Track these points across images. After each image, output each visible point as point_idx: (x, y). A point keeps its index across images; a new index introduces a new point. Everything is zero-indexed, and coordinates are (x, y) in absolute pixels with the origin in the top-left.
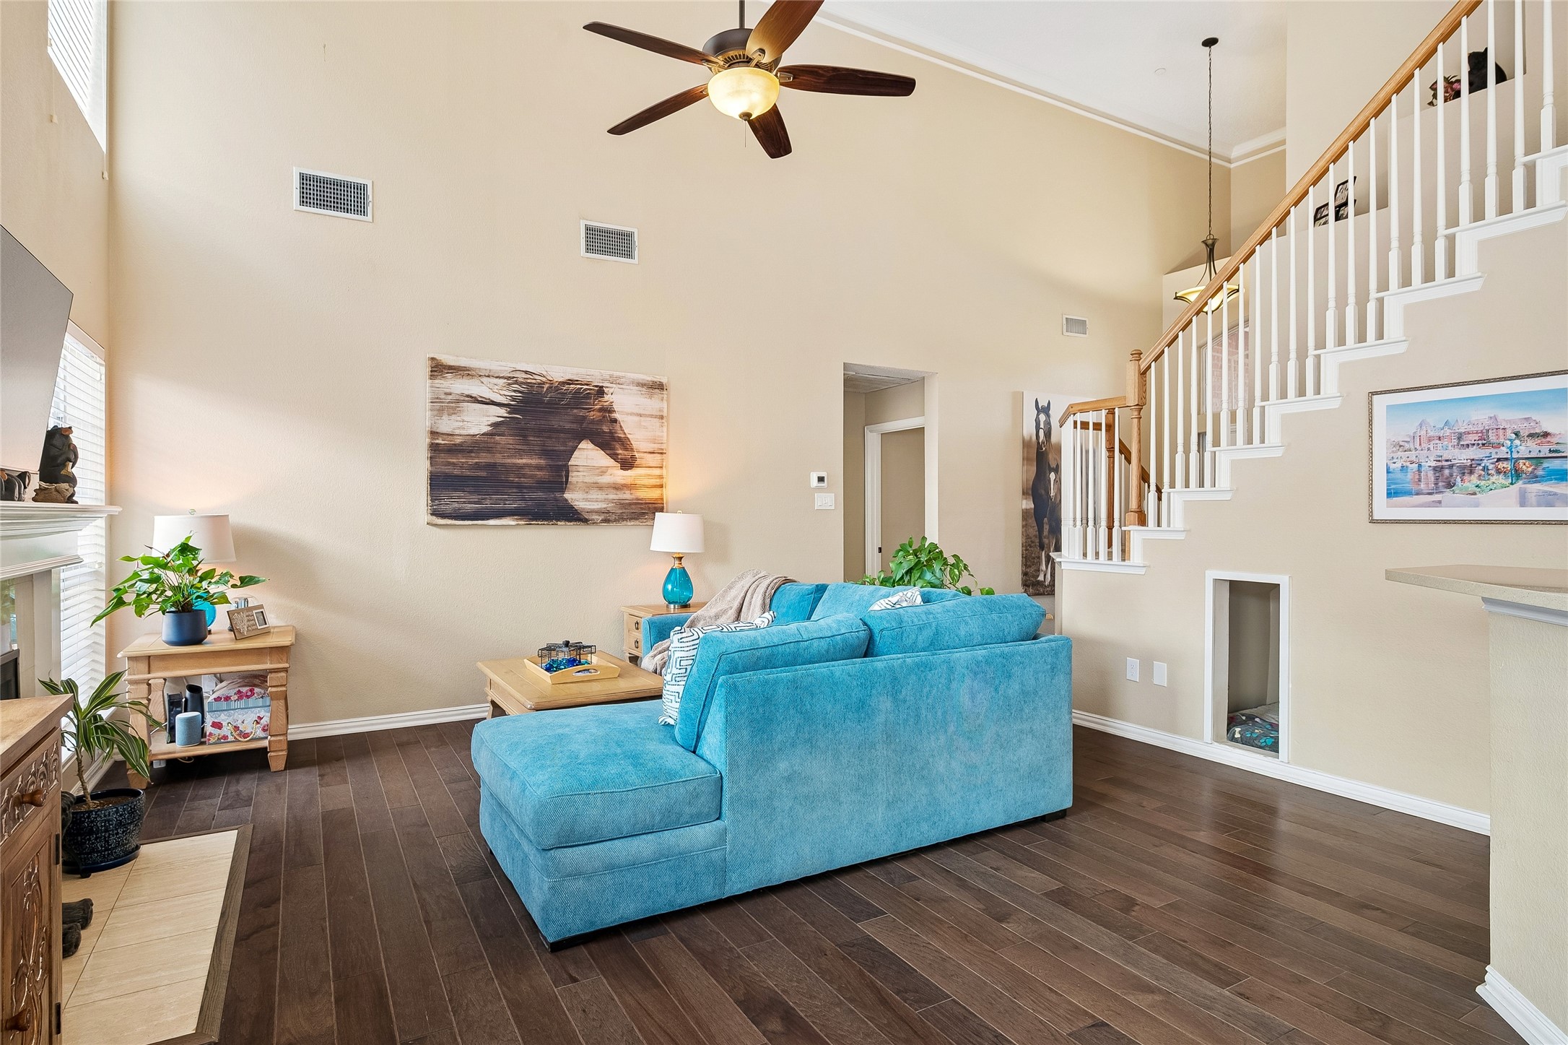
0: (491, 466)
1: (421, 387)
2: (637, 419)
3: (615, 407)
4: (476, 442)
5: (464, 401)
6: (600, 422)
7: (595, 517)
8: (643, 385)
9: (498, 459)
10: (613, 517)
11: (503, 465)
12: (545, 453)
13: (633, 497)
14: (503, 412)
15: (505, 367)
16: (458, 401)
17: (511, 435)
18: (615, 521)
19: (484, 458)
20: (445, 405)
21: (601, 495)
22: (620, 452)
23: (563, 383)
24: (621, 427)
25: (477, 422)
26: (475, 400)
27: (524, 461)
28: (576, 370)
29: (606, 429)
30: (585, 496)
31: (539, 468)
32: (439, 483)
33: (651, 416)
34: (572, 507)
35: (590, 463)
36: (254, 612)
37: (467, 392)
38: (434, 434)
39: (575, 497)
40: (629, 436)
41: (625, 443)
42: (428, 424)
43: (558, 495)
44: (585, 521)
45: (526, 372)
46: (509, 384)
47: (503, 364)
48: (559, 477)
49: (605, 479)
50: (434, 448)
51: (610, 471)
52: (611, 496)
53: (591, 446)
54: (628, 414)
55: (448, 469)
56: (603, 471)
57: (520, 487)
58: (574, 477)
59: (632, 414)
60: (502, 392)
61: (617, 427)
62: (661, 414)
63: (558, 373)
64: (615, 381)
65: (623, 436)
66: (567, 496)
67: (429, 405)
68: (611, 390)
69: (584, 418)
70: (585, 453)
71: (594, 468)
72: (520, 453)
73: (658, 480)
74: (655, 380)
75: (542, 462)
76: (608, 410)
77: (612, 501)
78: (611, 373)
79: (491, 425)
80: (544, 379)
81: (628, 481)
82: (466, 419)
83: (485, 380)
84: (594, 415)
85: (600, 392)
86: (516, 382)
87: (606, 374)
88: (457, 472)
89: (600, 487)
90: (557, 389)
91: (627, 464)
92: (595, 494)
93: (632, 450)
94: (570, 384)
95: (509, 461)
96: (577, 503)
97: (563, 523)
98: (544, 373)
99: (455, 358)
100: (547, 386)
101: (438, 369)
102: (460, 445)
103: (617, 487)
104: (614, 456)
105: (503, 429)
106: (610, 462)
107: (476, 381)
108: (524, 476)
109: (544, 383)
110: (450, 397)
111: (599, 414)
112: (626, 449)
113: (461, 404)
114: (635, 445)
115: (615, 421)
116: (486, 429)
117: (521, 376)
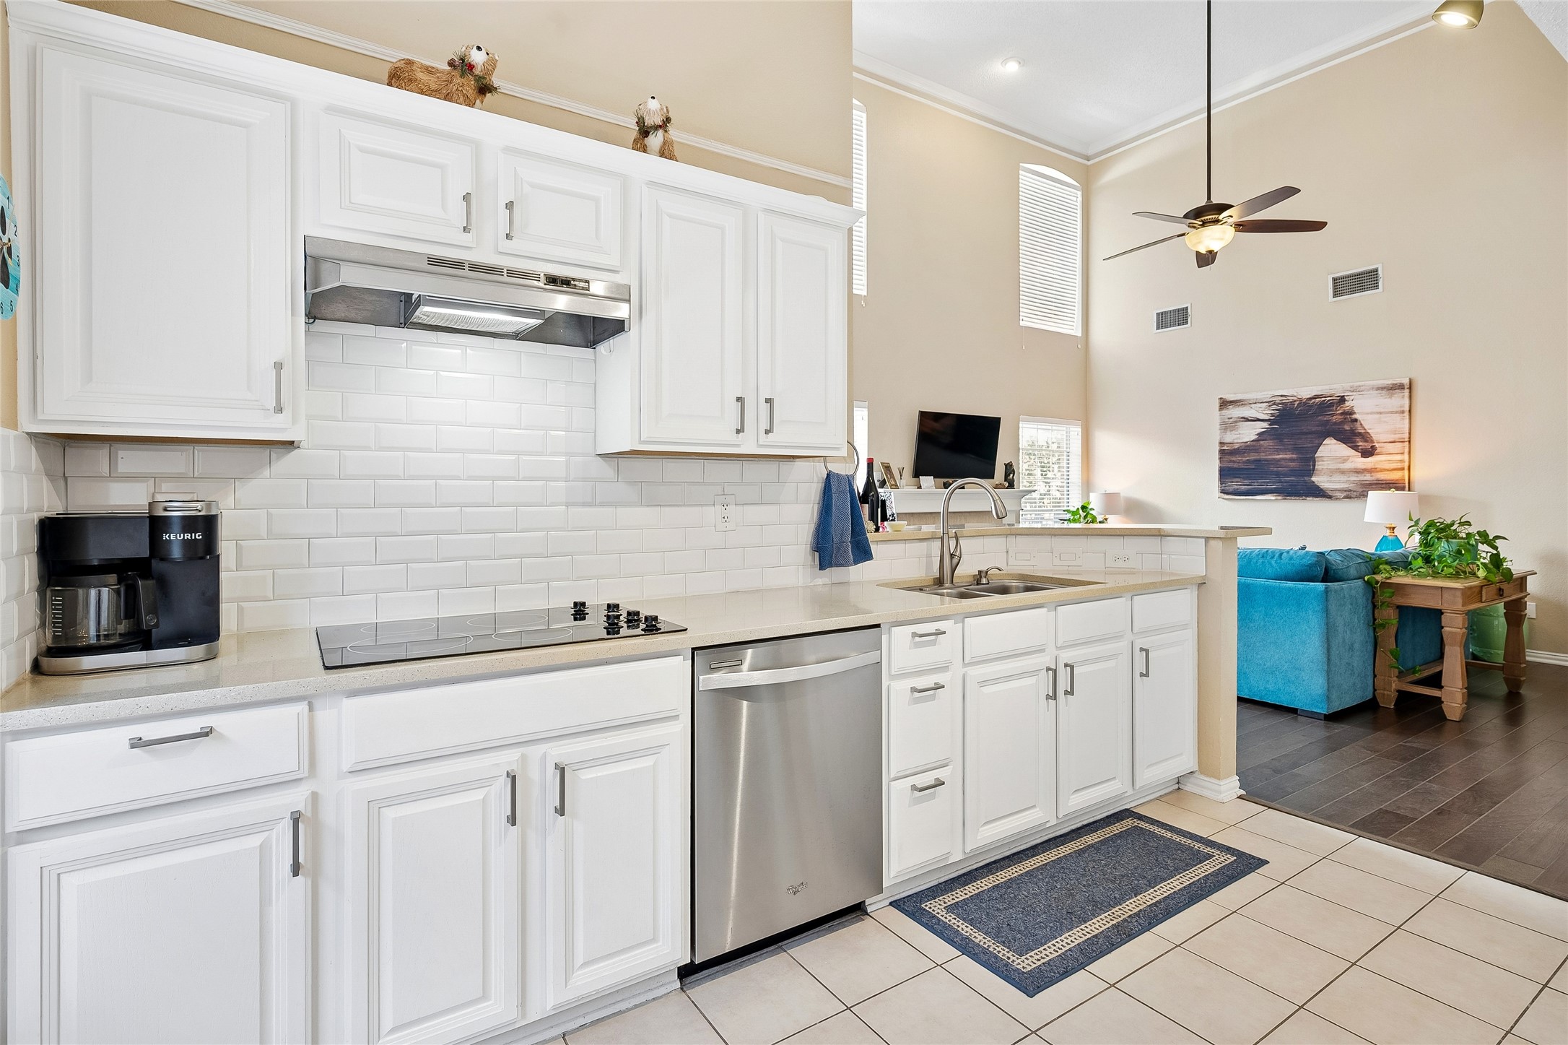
0: (1259, 461)
1: (1216, 415)
2: (1377, 416)
3: (1355, 410)
4: (1248, 446)
5: (1240, 421)
6: (1342, 423)
7: (1338, 494)
8: (1382, 389)
9: (1263, 456)
10: (1355, 494)
11: (1266, 460)
12: (1296, 449)
13: (1373, 478)
14: (1265, 425)
15: (1266, 395)
16: (1236, 422)
17: (1271, 440)
18: (1356, 497)
19: (1253, 456)
20: (1228, 426)
21: (1343, 478)
22: (1361, 444)
23: (1310, 399)
24: (1361, 424)
25: (1248, 433)
26: (1247, 420)
27: (1281, 456)
28: (1320, 388)
29: (1347, 427)
30: (1329, 479)
31: (1292, 460)
32: (1225, 474)
33: (1392, 412)
34: (1318, 487)
35: (1333, 454)
37: (1242, 416)
38: (1222, 444)
39: (1320, 480)
40: (1369, 431)
41: (1365, 437)
42: (1219, 438)
43: (1306, 479)
44: (1330, 497)
45: (1281, 396)
46: (1270, 406)
47: (1266, 393)
48: (1308, 464)
49: (1348, 466)
50: (1222, 452)
51: (1351, 459)
52: (1353, 479)
53: (1334, 441)
54: (1368, 414)
55: (1230, 465)
56: (1345, 459)
57: (1278, 474)
58: (1319, 466)
59: (1372, 413)
60: (1264, 412)
61: (1358, 425)
62: (1402, 409)
63: (1305, 393)
64: (1355, 390)
65: (1363, 431)
66: (1313, 479)
67: (1218, 427)
68: (1352, 398)
69: (1328, 421)
70: (1329, 446)
71: (1337, 458)
72: (1278, 451)
73: (1399, 464)
74: (1395, 382)
75: (1294, 456)
76: (1351, 413)
77: (1353, 482)
78: (1352, 384)
79: (1257, 435)
80: (1295, 398)
81: (1369, 466)
82: (1241, 432)
83: (1253, 406)
84: (1335, 419)
85: (1342, 400)
86: (1274, 404)
87: (1347, 386)
88: (1235, 466)
89: (1343, 472)
90: (1305, 403)
91: (1368, 453)
92: (1337, 477)
93: (1372, 442)
94: (1316, 398)
95: (1270, 457)
96: (1322, 484)
97: (1311, 498)
98: (1295, 394)
99: (1234, 395)
100: (1298, 402)
101: (1224, 404)
102: (1238, 449)
103: (1358, 472)
104: (1355, 448)
105: (1265, 436)
106: (1352, 452)
107: (1247, 408)
108: (1281, 466)
109: (1295, 401)
110: (1231, 420)
111: (1340, 417)
112: (1366, 441)
113: (1238, 424)
114: (1375, 437)
115: (1356, 420)
116: (1255, 437)
117: (1278, 400)
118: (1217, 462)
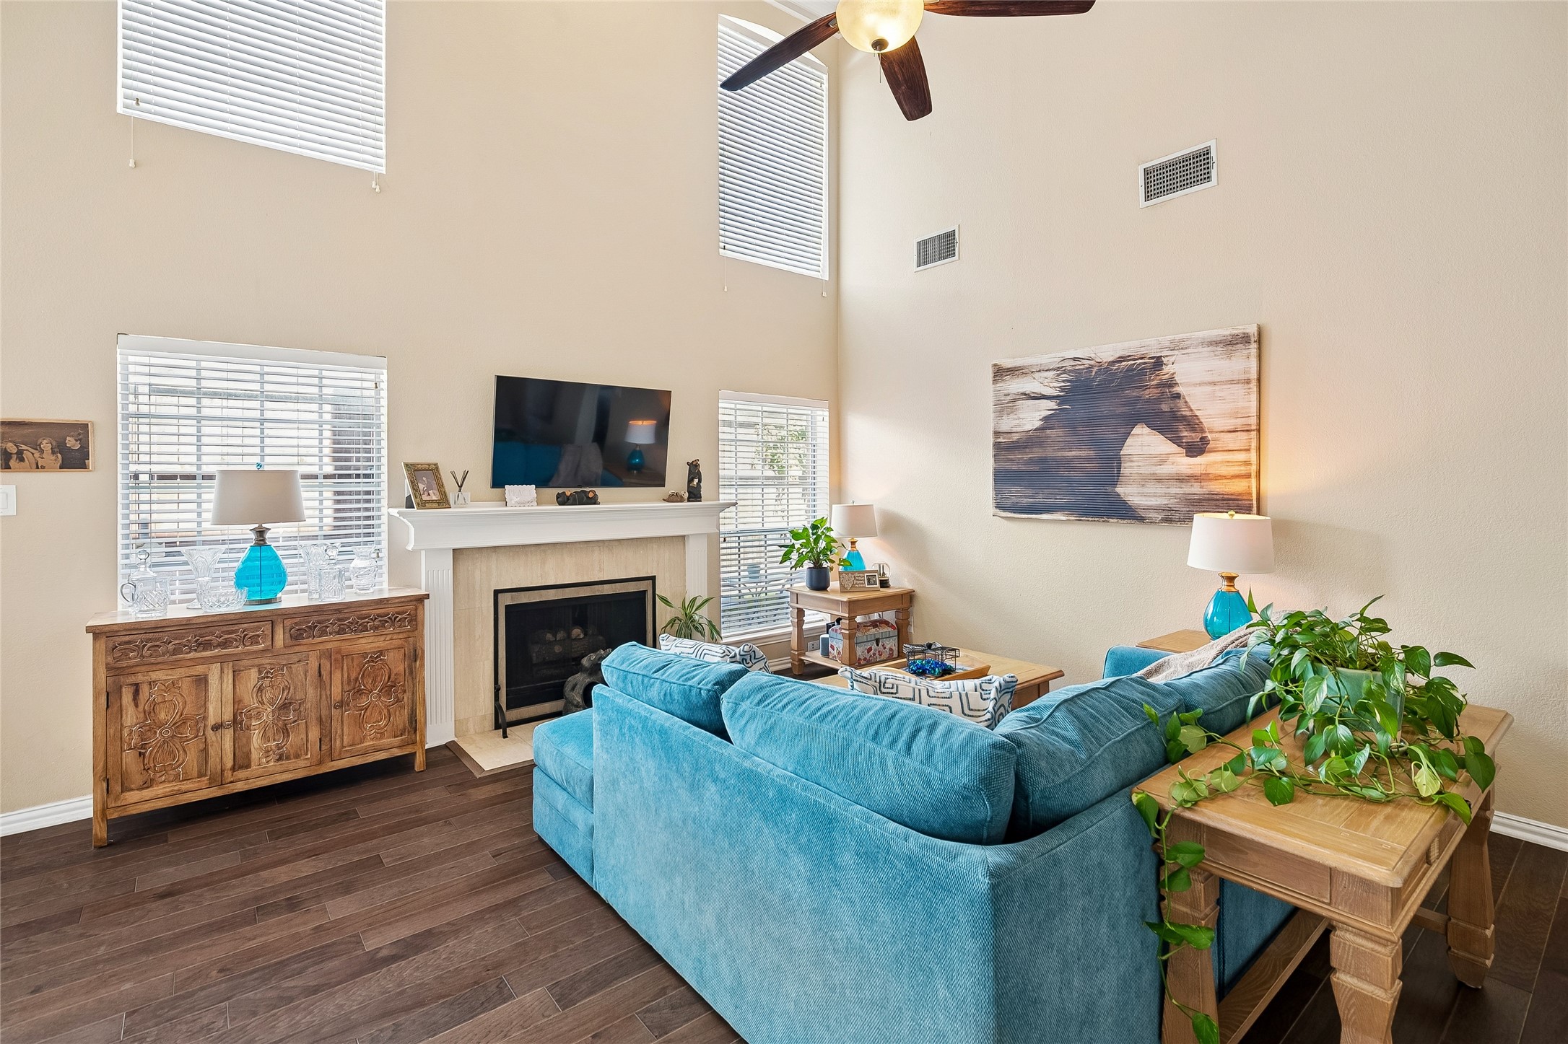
0: (1043, 460)
1: (987, 390)
2: (1209, 389)
3: (1178, 379)
4: (1030, 438)
5: (1019, 399)
6: (1158, 400)
7: (1153, 515)
8: (1217, 343)
9: (1049, 453)
10: (1177, 516)
11: (1054, 459)
12: (1096, 443)
13: (1204, 490)
14: (1052, 404)
15: (1052, 359)
16: (1015, 400)
17: (1060, 428)
18: (1179, 520)
19: (1037, 453)
20: (1005, 406)
21: (1160, 489)
22: (1185, 434)
23: (1113, 363)
24: (1186, 402)
25: (1030, 418)
26: (1028, 397)
27: (1073, 453)
28: (1127, 345)
29: (1165, 407)
30: (1141, 490)
31: (1088, 459)
32: (1003, 478)
33: (1231, 382)
34: (1125, 503)
35: (1146, 451)
36: (866, 574)
37: (1022, 391)
38: (997, 433)
39: (1129, 492)
40: (1197, 413)
41: (1192, 423)
42: (992, 425)
43: (1109, 489)
44: (1141, 519)
45: (1074, 359)
46: (1058, 375)
47: (1053, 355)
48: (1111, 467)
49: (1166, 469)
50: (998, 447)
51: (1172, 459)
52: (1174, 490)
53: (1146, 430)
54: (1195, 385)
55: (1008, 466)
56: (1162, 460)
57: (1070, 482)
58: (1127, 469)
59: (1201, 384)
60: (1052, 385)
61: (1181, 403)
62: (1247, 376)
63: (1106, 353)
64: (1177, 346)
65: (1188, 413)
66: (1119, 490)
67: (991, 408)
68: (1172, 359)
69: (1138, 399)
70: (1140, 439)
71: (1151, 456)
72: (1069, 446)
73: (1242, 468)
74: (1236, 332)
75: (1092, 453)
76: (1170, 383)
77: (1175, 496)
78: (1172, 337)
79: (1042, 420)
80: (1092, 363)
81: (1197, 471)
82: (1021, 416)
83: (1036, 375)
84: (1150, 393)
85: (1158, 363)
86: (1065, 372)
87: (1165, 340)
88: (1014, 468)
89: (1159, 480)
90: (1107, 370)
91: (1197, 448)
92: (1152, 488)
93: (1202, 431)
94: (1121, 362)
95: (1059, 454)
96: (1130, 498)
97: (1115, 520)
98: (1093, 356)
99: (1012, 360)
100: (1096, 369)
101: (1000, 373)
102: (1017, 442)
103: (1182, 479)
104: (1177, 440)
105: (1052, 422)
106: (1172, 448)
107: (1029, 378)
108: (1074, 469)
109: (1092, 367)
110: (1008, 398)
111: (1155, 391)
112: (1194, 430)
113: (1018, 403)
114: (1206, 423)
115: (1178, 396)
116: (1038, 424)
117: (1069, 364)
118: (991, 461)
